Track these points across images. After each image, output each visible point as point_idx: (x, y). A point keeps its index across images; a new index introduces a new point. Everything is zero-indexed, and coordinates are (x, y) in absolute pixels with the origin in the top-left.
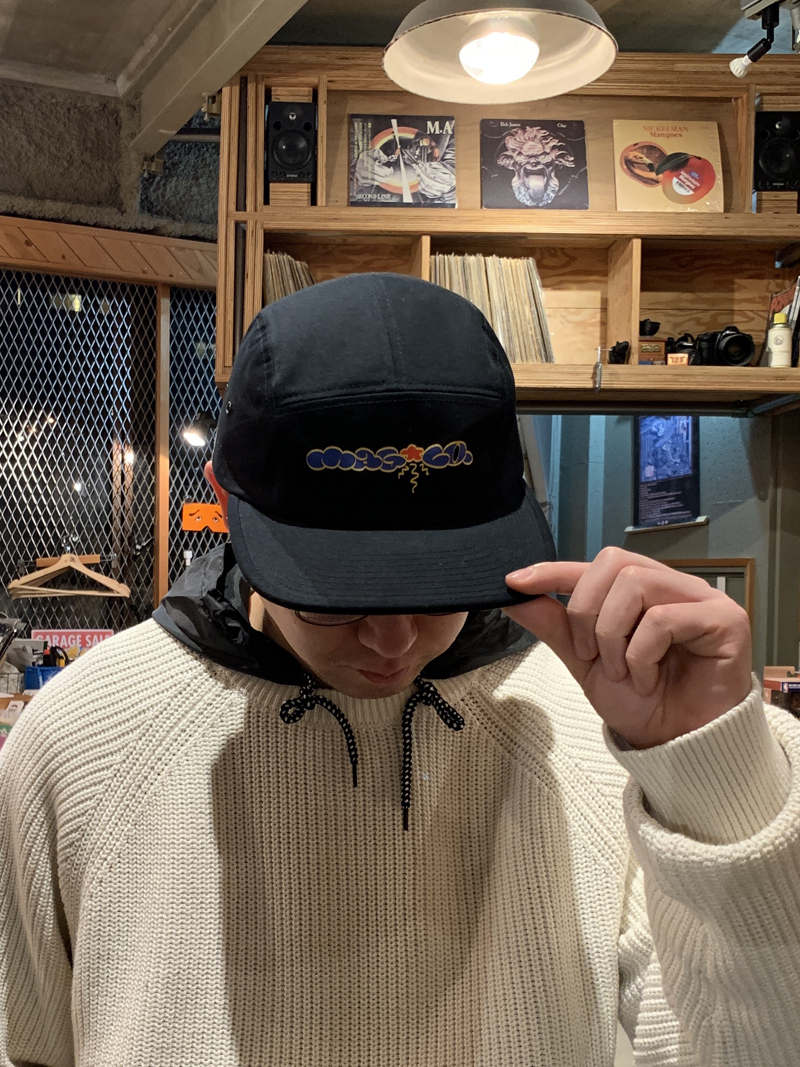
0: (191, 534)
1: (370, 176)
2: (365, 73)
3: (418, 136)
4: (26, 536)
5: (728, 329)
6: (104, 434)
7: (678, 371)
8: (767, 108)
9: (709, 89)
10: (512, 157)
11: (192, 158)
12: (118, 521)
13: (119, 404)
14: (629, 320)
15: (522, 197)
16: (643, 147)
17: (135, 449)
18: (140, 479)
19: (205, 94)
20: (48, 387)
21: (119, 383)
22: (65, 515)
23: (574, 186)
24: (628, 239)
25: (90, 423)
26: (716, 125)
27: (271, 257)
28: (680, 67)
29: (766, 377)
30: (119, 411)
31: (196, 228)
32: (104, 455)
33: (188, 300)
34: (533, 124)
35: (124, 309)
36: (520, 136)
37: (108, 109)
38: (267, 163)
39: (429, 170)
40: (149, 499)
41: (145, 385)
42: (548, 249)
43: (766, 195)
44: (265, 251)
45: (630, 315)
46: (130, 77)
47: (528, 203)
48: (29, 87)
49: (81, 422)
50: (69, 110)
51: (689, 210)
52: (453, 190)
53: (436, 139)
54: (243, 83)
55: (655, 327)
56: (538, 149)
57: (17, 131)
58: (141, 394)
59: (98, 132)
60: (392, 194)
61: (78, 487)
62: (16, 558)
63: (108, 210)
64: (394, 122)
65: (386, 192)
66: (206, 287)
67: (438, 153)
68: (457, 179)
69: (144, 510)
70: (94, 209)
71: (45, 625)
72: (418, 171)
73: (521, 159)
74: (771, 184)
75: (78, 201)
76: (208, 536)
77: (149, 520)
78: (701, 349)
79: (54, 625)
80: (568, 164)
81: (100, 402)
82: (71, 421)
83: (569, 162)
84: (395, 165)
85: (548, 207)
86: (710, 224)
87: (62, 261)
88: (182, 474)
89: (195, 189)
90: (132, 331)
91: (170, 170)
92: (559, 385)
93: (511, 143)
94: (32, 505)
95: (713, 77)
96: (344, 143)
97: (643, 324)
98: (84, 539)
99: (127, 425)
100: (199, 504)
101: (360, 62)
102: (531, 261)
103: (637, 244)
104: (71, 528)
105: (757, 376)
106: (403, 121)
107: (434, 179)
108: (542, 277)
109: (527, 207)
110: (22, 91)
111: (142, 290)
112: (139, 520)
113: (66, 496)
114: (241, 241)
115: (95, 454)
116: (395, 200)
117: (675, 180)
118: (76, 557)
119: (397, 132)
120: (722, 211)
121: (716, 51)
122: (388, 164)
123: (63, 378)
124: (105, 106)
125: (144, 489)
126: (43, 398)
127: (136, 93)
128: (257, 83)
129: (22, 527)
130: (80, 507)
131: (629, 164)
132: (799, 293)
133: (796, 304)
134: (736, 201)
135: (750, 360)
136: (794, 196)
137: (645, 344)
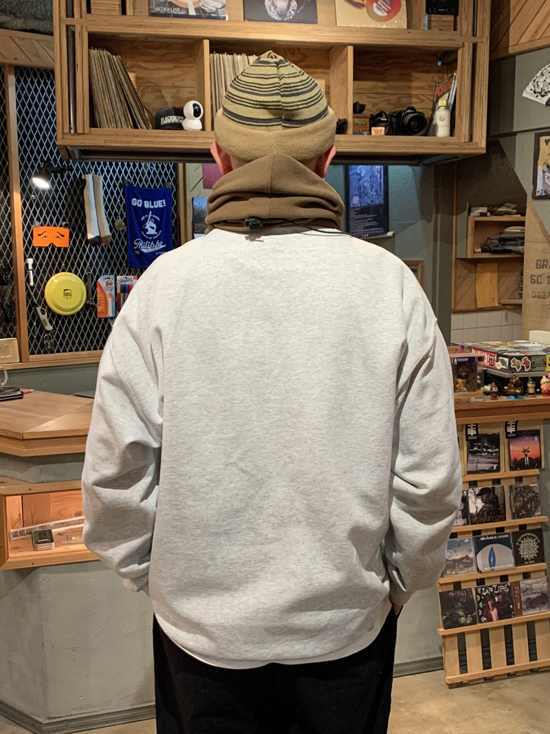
0: (40, 249)
5: (409, 108)
7: (378, 139)
14: (346, 103)
15: (273, 14)
24: (345, 46)
27: (94, 52)
29: (434, 143)
31: (33, 24)
40: (7, 224)
42: (289, 50)
43: (434, 17)
44: (90, 48)
45: (346, 98)
47: (276, 18)
51: (384, 26)
55: (363, 108)
74: (437, 9)
78: (391, 122)
85: (290, 21)
86: (398, 37)
88: (31, 205)
97: (355, 105)
103: (350, 50)
105: (428, 143)
109: (276, 21)
114: (71, 39)
116: (183, 13)
117: (375, 4)
120: (406, 28)
132: (455, 85)
133: (453, 93)
134: (414, 21)
135: (424, 131)
136: (451, 18)
137: (356, 120)
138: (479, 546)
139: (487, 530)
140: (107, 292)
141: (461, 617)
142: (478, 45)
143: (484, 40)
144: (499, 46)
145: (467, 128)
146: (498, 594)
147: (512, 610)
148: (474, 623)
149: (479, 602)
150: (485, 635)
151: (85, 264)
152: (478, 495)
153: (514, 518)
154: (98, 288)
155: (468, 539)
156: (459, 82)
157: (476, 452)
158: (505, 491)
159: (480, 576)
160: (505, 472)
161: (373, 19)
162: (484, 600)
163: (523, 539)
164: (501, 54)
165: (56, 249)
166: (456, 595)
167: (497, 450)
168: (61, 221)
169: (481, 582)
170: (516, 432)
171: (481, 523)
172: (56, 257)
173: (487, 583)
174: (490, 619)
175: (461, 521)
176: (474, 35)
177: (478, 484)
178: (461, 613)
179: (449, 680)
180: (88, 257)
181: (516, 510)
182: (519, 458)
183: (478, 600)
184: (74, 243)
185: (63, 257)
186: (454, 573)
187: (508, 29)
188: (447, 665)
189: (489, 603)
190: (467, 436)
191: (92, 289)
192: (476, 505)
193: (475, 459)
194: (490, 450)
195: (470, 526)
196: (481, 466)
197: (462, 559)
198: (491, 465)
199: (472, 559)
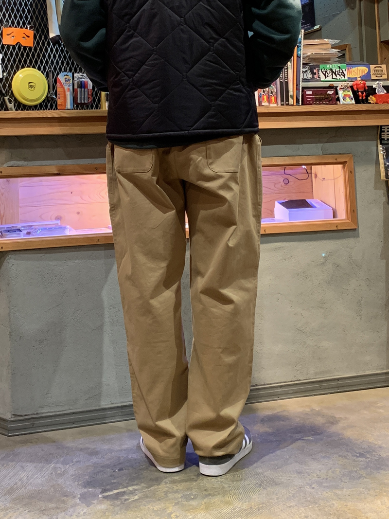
140: (66, 87)
151: (47, 62)
154: (58, 83)
165: (22, 48)
168: (27, 24)
172: (22, 55)
180: (49, 56)
184: (38, 43)
185: (28, 55)
191: (53, 84)
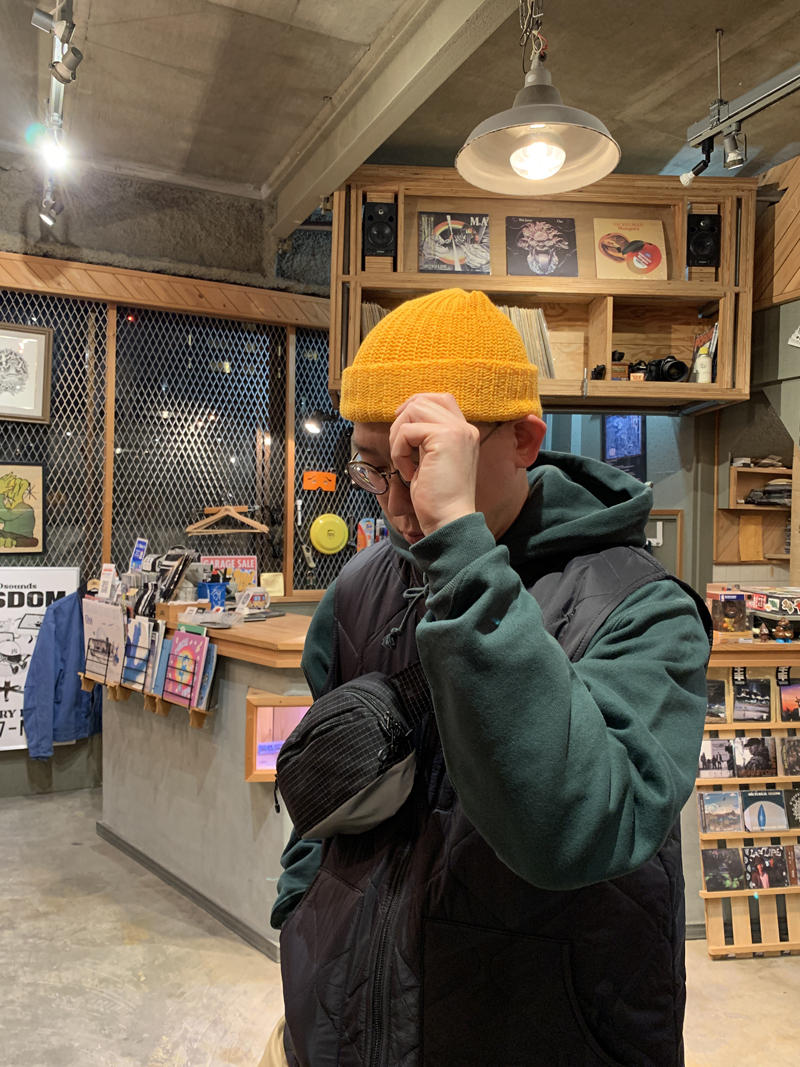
0: (309, 492)
1: (433, 253)
2: (429, 184)
3: (464, 227)
4: (198, 493)
5: (669, 358)
6: (251, 425)
7: (637, 386)
8: (695, 212)
9: (657, 199)
10: (527, 242)
11: (311, 242)
12: (260, 483)
13: (261, 404)
14: (605, 351)
15: (535, 268)
16: (613, 237)
17: (272, 436)
18: (275, 455)
19: (322, 197)
20: (213, 393)
21: (261, 390)
22: (224, 480)
23: (568, 262)
24: (604, 297)
25: (242, 417)
26: (661, 222)
27: (366, 306)
28: (639, 183)
29: (696, 389)
30: (262, 410)
31: (314, 288)
32: (251, 439)
33: (308, 335)
34: (541, 220)
35: (265, 342)
36: (533, 228)
37: (255, 207)
38: (363, 243)
39: (472, 250)
40: (281, 468)
41: (279, 392)
42: (549, 303)
43: (694, 269)
44: (362, 302)
45: (606, 347)
46: (270, 186)
47: (538, 272)
48: (201, 192)
49: (235, 417)
50: (228, 208)
51: (644, 278)
52: (488, 263)
53: (477, 229)
54: (348, 189)
55: (621, 356)
56: (544, 236)
57: (193, 222)
58: (276, 398)
59: (248, 223)
60: (448, 265)
61: (233, 460)
62: (191, 507)
63: (255, 275)
64: (449, 217)
65: (443, 264)
66: (319, 328)
67: (478, 238)
68: (491, 256)
69: (278, 475)
70: (246, 274)
71: (210, 552)
72: (465, 250)
73: (533, 243)
74: (697, 262)
75: (235, 269)
76: (320, 493)
77: (281, 482)
78: (651, 370)
79: (216, 553)
80: (564, 247)
81: (248, 403)
82: (229, 416)
83: (565, 246)
84: (449, 246)
85: (551, 275)
86: (658, 288)
87: (222, 307)
88: (303, 452)
89: (313, 263)
90: (270, 356)
91: (296, 250)
92: (559, 393)
93: (526, 232)
94: (202, 472)
95: (660, 191)
96: (415, 231)
97: (614, 354)
98: (237, 495)
99: (266, 418)
100: (315, 473)
101: (427, 176)
102: (540, 310)
103: (610, 300)
104: (228, 488)
105: (690, 389)
106: (455, 217)
107: (475, 255)
108: (548, 322)
109: (537, 275)
110: (197, 195)
111: (276, 328)
112: (274, 482)
113: (225, 466)
114: (346, 295)
115: (244, 438)
116: (449, 269)
117: (635, 258)
118: (232, 508)
119: (451, 224)
120: (666, 279)
121: (662, 173)
122: (445, 245)
123: (223, 387)
124: (253, 206)
125: (278, 462)
126: (210, 400)
127: (274, 197)
128: (357, 189)
129: (195, 486)
130: (234, 474)
131: (605, 247)
132: (716, 334)
133: (714, 342)
134: (675, 273)
135: (684, 378)
136: (713, 270)
137: (616, 368)
138: (747, 802)
139: (755, 785)
140: (367, 535)
141: (726, 879)
142: (741, 295)
143: (747, 289)
144: (762, 298)
145: (730, 374)
146: (769, 858)
147: (785, 878)
148: (740, 887)
149: (747, 865)
150: (753, 904)
152: (746, 746)
153: (786, 774)
154: (359, 530)
155: (736, 794)
156: (721, 331)
157: (744, 698)
158: (776, 743)
159: (748, 836)
160: (776, 723)
161: (632, 270)
162: (753, 862)
163: (797, 799)
164: (767, 304)
165: (323, 493)
166: (720, 855)
167: (767, 698)
168: (329, 468)
169: (749, 842)
170: (788, 680)
171: (749, 776)
172: (323, 500)
173: (756, 846)
174: (759, 885)
175: (727, 773)
176: (736, 285)
177: (746, 734)
178: (727, 876)
179: (713, 950)
181: (789, 765)
182: (792, 709)
183: (746, 862)
184: (340, 488)
186: (718, 829)
187: (772, 279)
188: (709, 933)
189: (759, 867)
190: (734, 680)
191: (354, 531)
192: (743, 756)
193: (743, 706)
194: (759, 698)
195: (737, 778)
196: (750, 715)
197: (728, 814)
198: (761, 714)
199: (738, 816)
